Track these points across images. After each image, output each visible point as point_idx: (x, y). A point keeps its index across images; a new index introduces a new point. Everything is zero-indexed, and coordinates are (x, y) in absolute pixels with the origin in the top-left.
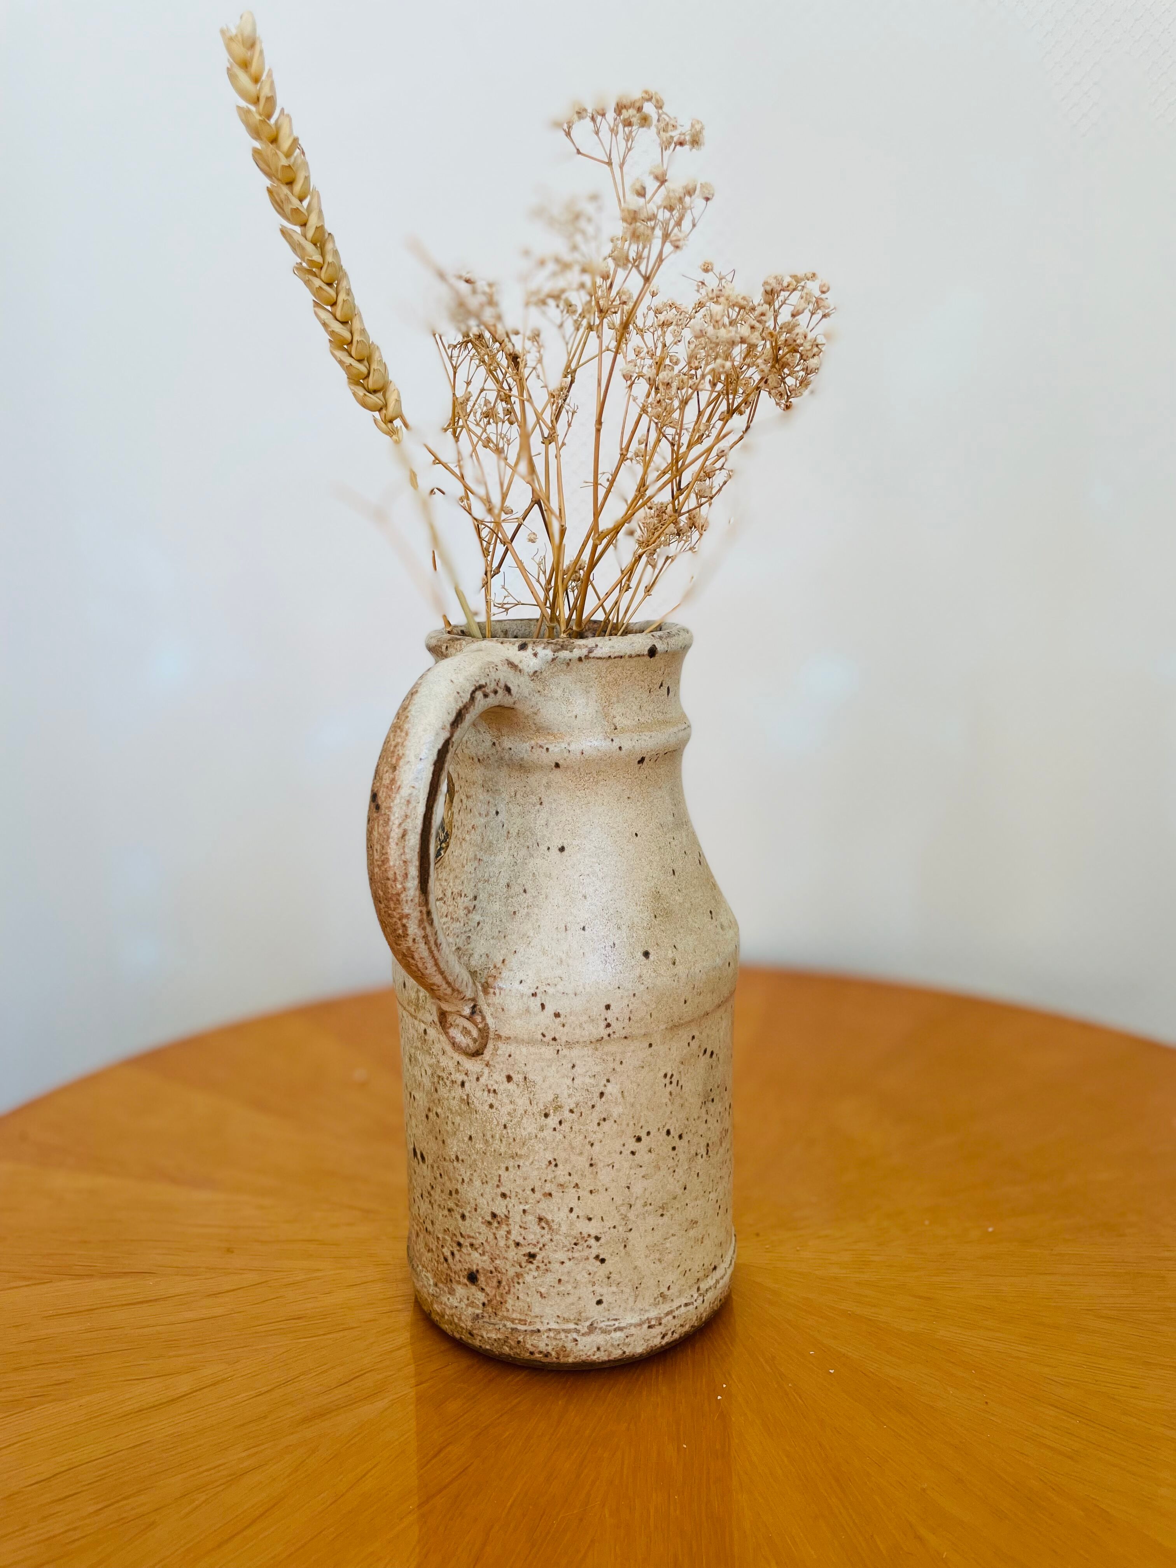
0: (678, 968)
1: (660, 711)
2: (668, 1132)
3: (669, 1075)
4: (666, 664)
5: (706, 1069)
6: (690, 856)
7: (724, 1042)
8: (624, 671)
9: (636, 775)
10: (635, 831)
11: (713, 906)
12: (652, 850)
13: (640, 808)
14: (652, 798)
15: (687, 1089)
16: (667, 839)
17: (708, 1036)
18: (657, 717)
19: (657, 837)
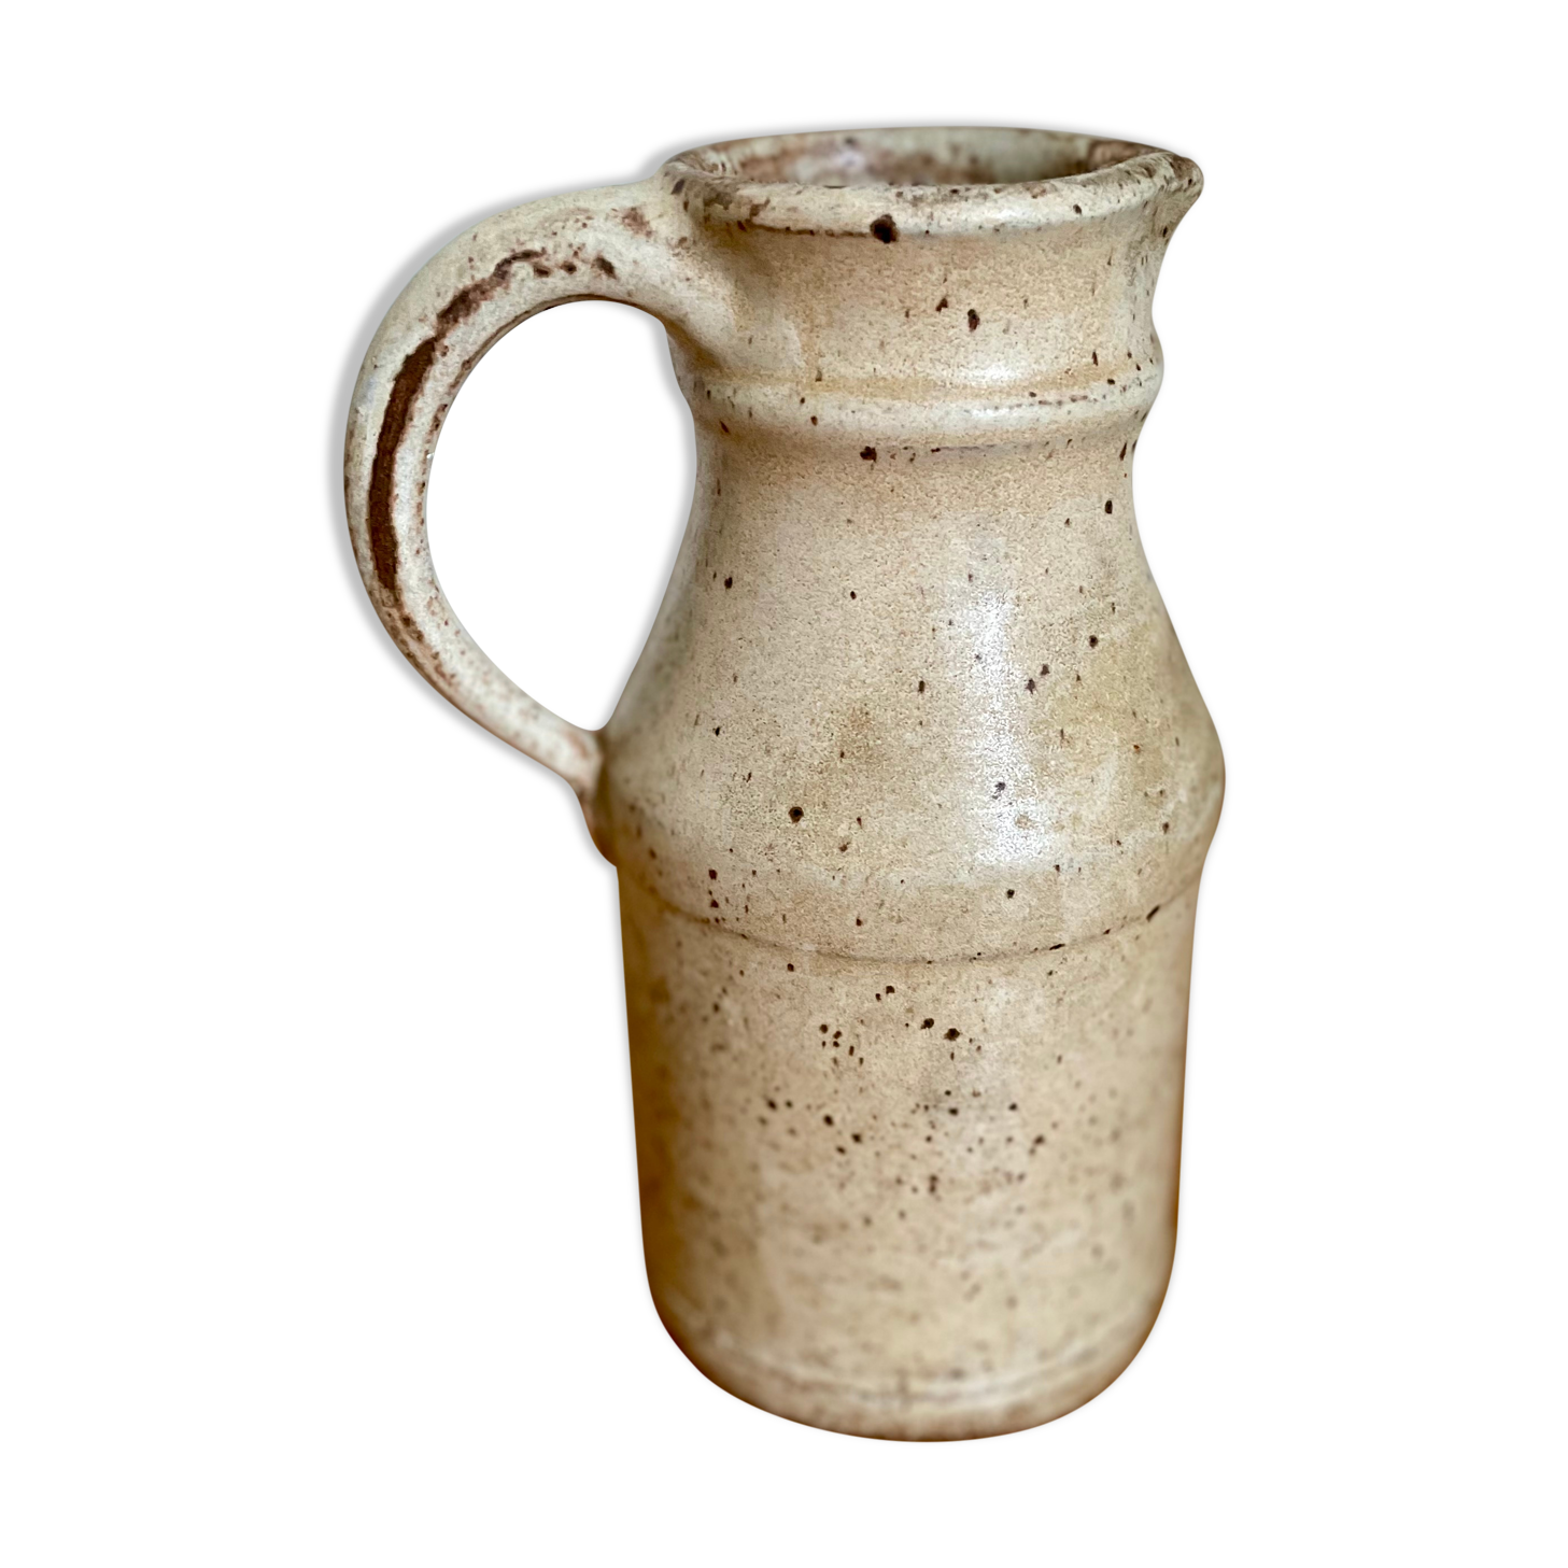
0: (848, 858)
1: (939, 361)
2: (828, 1120)
3: (832, 1031)
4: (945, 260)
5: (930, 1053)
6: (993, 667)
7: (1008, 1026)
8: (833, 264)
9: (866, 481)
10: (853, 588)
11: (1019, 776)
12: (880, 633)
13: (873, 546)
14: (906, 534)
15: (874, 1068)
16: (929, 621)
17: (936, 1000)
18: (928, 371)
19: (901, 612)
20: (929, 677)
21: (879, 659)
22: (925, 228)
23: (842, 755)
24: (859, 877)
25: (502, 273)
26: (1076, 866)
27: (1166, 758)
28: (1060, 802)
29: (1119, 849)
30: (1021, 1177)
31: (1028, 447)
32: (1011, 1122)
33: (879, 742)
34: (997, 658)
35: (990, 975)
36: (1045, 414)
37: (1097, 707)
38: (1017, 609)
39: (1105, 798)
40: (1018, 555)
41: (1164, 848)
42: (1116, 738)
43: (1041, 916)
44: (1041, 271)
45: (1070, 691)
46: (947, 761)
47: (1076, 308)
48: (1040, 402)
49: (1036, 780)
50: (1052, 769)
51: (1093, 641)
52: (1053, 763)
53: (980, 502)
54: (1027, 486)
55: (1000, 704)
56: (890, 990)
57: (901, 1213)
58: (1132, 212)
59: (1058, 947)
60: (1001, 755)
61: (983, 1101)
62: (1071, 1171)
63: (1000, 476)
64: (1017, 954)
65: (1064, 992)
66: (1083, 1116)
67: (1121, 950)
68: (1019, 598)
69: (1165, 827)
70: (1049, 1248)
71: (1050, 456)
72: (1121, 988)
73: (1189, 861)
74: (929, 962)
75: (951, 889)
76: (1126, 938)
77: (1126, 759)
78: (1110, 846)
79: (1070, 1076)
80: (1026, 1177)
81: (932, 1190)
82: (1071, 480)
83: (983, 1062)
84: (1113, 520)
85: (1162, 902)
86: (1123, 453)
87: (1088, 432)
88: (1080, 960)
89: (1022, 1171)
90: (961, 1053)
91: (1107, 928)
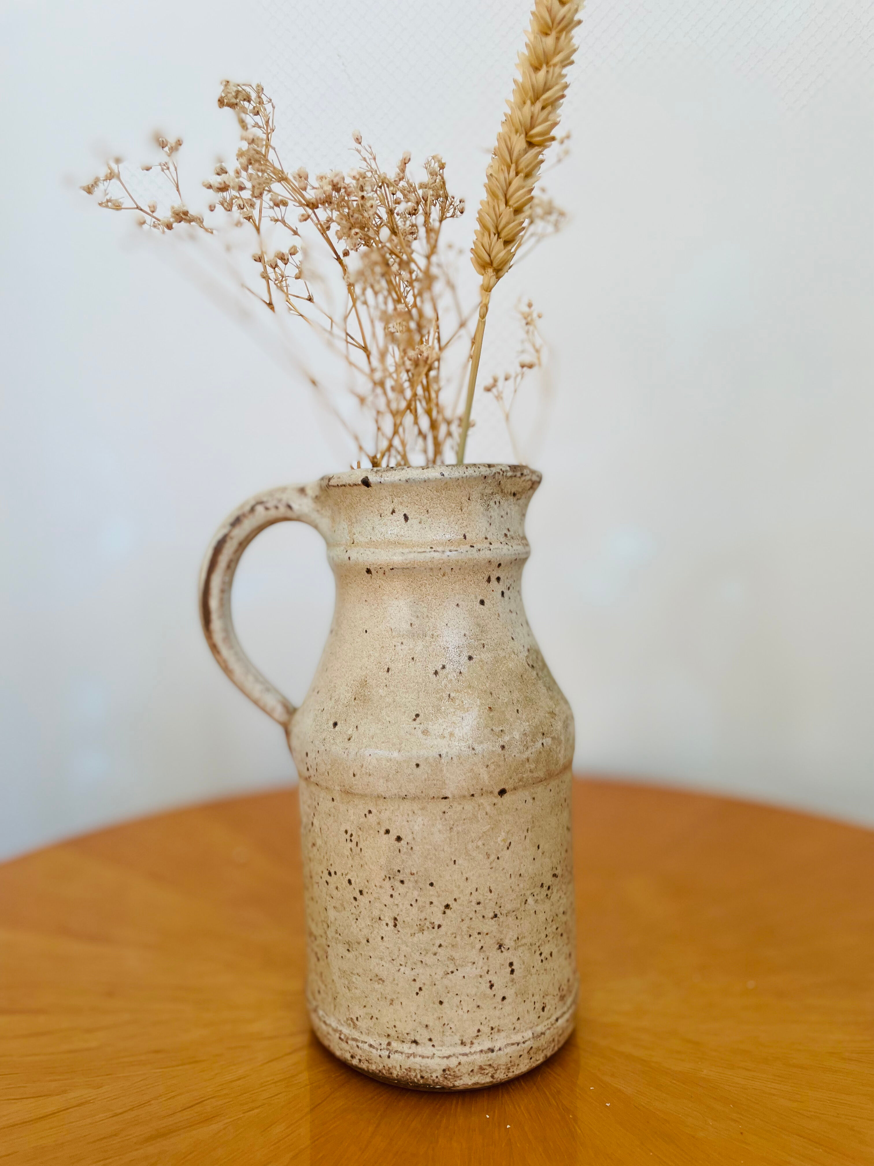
0: (350, 744)
1: (393, 533)
2: (350, 882)
3: (349, 833)
4: (391, 493)
5: (389, 848)
6: (419, 664)
7: (425, 838)
8: (354, 497)
9: (371, 583)
10: (366, 628)
11: (426, 712)
12: (374, 647)
13: (374, 611)
14: (386, 605)
15: (366, 854)
16: (393, 642)
17: (390, 819)
18: (389, 538)
20: (392, 666)
21: (373, 658)
22: (379, 481)
23: (355, 699)
24: (354, 753)
25: (252, 510)
26: (450, 756)
27: (508, 716)
28: (445, 726)
29: (473, 752)
30: (439, 926)
31: (431, 569)
32: (431, 893)
33: (369, 693)
34: (421, 660)
35: (414, 808)
36: (436, 556)
37: (470, 687)
38: (432, 639)
39: (468, 727)
40: (433, 616)
41: (503, 758)
42: (478, 702)
43: (434, 780)
44: (432, 499)
45: (456, 678)
46: (395, 703)
47: (453, 516)
48: (434, 551)
49: (434, 715)
50: (443, 711)
51: (470, 658)
52: (443, 708)
53: (415, 593)
54: (435, 587)
55: (421, 680)
56: (370, 812)
57: (382, 938)
58: (475, 478)
59: (446, 798)
60: (419, 702)
61: (416, 879)
62: (468, 929)
63: (422, 582)
64: (424, 799)
65: (453, 825)
66: (472, 898)
67: (484, 808)
68: (433, 635)
69: (503, 747)
70: (459, 974)
71: (444, 575)
72: (488, 830)
73: (523, 770)
74: (385, 798)
75: (391, 760)
76: (486, 802)
77: (483, 712)
78: (468, 750)
79: (462, 873)
80: (442, 927)
81: (395, 926)
82: (457, 587)
83: (414, 856)
84: (485, 609)
85: (507, 788)
86: (489, 580)
87: (461, 566)
88: (459, 808)
89: (439, 923)
90: (404, 850)
91: (472, 793)
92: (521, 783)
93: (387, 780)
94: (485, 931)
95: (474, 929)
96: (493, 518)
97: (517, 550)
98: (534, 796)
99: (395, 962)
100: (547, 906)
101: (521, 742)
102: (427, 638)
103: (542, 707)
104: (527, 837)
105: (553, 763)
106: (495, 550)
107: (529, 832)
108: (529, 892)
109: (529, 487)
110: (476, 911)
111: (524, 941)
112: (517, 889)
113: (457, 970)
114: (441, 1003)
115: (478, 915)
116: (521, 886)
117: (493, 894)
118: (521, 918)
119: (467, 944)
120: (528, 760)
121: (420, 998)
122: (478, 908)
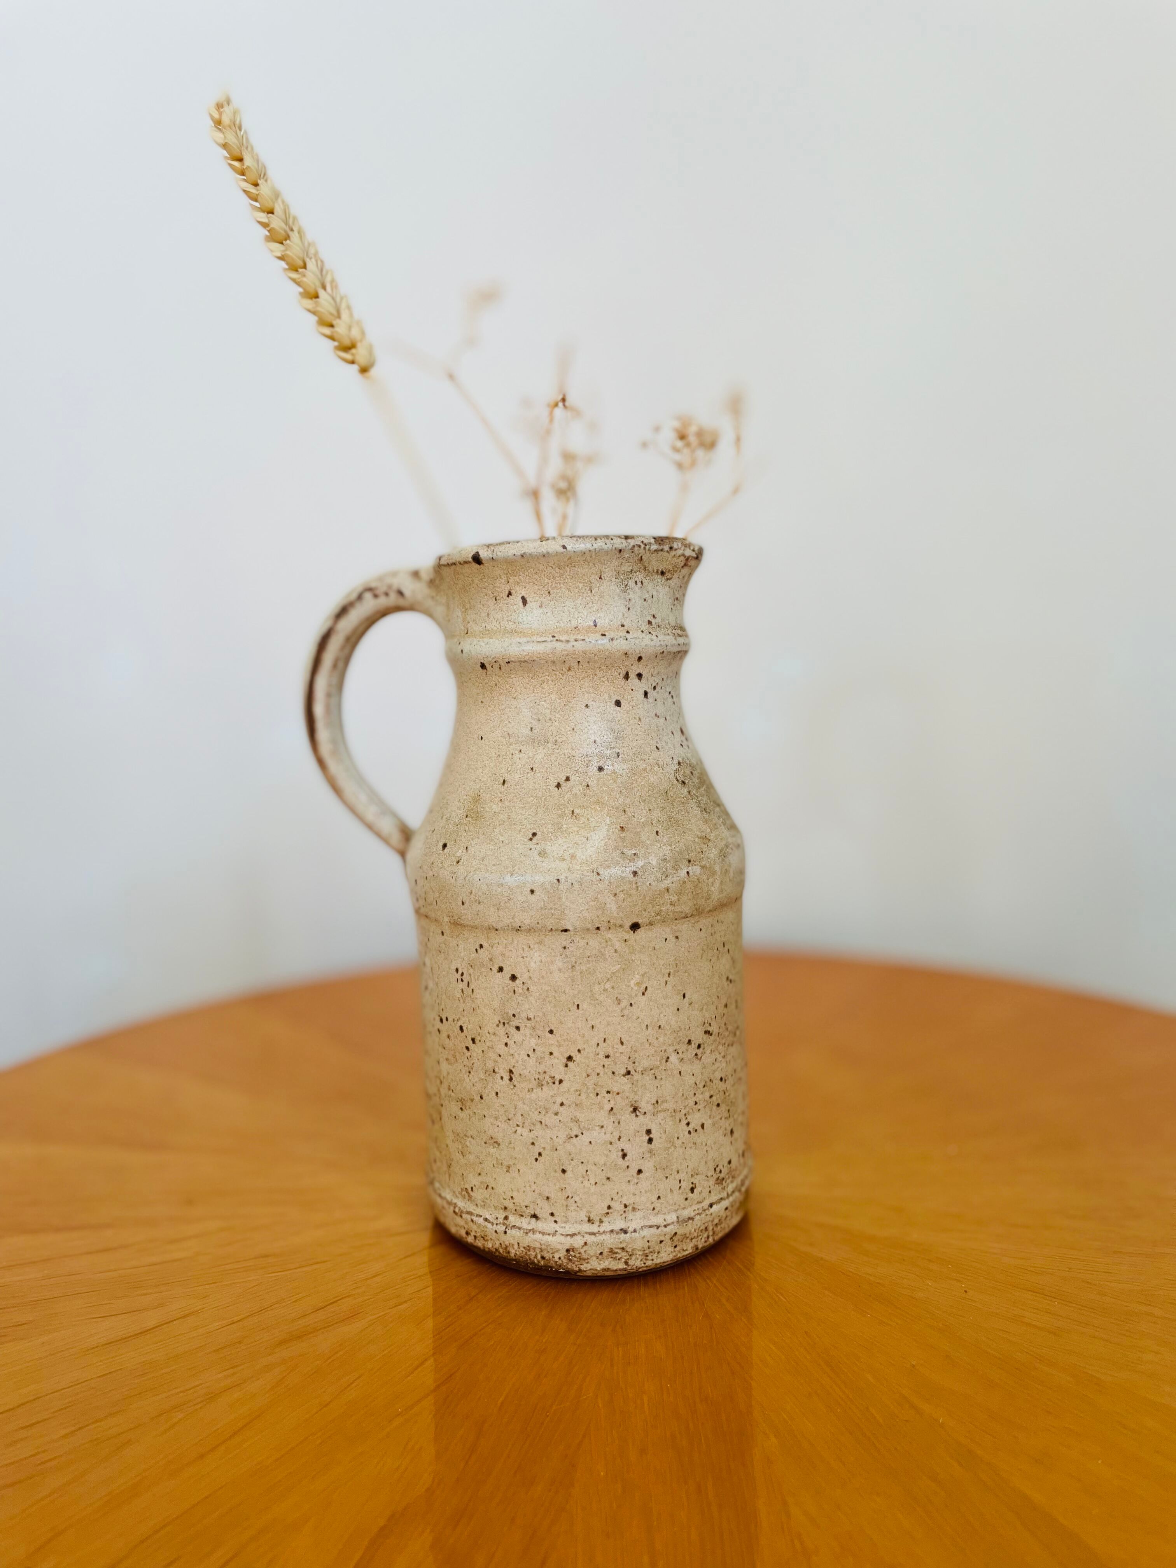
0: (459, 867)
1: (510, 621)
2: (461, 1028)
3: (460, 972)
4: (505, 572)
5: (503, 988)
6: (539, 775)
7: (543, 977)
8: (466, 578)
9: (486, 681)
10: (481, 734)
11: (545, 830)
12: (490, 756)
13: (490, 713)
14: (503, 707)
15: (478, 996)
16: (511, 750)
17: (503, 955)
18: (506, 625)
19: (499, 745)
20: (508, 777)
21: (488, 769)
22: (491, 556)
23: (467, 817)
24: (462, 877)
25: (360, 597)
26: (570, 881)
27: (643, 838)
28: (565, 846)
29: (598, 877)
31: (554, 662)
32: (551, 1042)
33: (482, 809)
34: (541, 770)
35: (530, 942)
36: (559, 646)
37: (598, 802)
38: (555, 746)
39: (593, 849)
40: (557, 719)
41: (634, 886)
42: (608, 820)
43: (551, 908)
44: (554, 578)
45: (581, 791)
46: (510, 820)
47: (581, 598)
48: (557, 640)
49: (554, 834)
50: (564, 829)
51: (601, 769)
52: (565, 826)
53: (535, 691)
54: (559, 684)
55: (540, 793)
56: (481, 946)
57: (497, 1093)
58: (607, 552)
59: (566, 931)
60: (536, 819)
61: (533, 1024)
62: (595, 1087)
63: (543, 678)
64: (541, 931)
65: (576, 963)
66: (599, 1050)
67: (613, 945)
68: (556, 741)
69: (635, 873)
70: (585, 1138)
71: (569, 669)
72: (618, 971)
73: (661, 902)
74: (496, 930)
75: (502, 886)
76: (615, 938)
77: (613, 832)
78: (592, 874)
79: (587, 1020)
80: (564, 1082)
81: (511, 1079)
82: (586, 684)
83: (531, 998)
84: (622, 711)
85: (640, 921)
86: (627, 677)
87: (589, 658)
88: (583, 943)
89: (561, 1077)
90: (519, 991)
91: (597, 925)
92: (658, 917)
93: (498, 909)
94: (615, 1090)
95: (602, 1086)
96: (633, 601)
97: (664, 641)
98: (677, 934)
99: (511, 1122)
100: (697, 1067)
101: (659, 868)
102: (550, 745)
103: (690, 830)
104: (668, 982)
105: (703, 897)
106: (633, 640)
107: (671, 977)
108: (671, 1049)
109: (683, 564)
110: (604, 1066)
111: (665, 1106)
112: (656, 1043)
113: (582, 1134)
114: (564, 1171)
115: (606, 1071)
116: (661, 1040)
117: (624, 1047)
118: (662, 1079)
119: (594, 1104)
120: (668, 890)
121: (539, 1165)
122: (606, 1062)
